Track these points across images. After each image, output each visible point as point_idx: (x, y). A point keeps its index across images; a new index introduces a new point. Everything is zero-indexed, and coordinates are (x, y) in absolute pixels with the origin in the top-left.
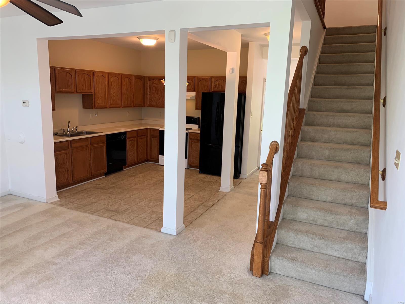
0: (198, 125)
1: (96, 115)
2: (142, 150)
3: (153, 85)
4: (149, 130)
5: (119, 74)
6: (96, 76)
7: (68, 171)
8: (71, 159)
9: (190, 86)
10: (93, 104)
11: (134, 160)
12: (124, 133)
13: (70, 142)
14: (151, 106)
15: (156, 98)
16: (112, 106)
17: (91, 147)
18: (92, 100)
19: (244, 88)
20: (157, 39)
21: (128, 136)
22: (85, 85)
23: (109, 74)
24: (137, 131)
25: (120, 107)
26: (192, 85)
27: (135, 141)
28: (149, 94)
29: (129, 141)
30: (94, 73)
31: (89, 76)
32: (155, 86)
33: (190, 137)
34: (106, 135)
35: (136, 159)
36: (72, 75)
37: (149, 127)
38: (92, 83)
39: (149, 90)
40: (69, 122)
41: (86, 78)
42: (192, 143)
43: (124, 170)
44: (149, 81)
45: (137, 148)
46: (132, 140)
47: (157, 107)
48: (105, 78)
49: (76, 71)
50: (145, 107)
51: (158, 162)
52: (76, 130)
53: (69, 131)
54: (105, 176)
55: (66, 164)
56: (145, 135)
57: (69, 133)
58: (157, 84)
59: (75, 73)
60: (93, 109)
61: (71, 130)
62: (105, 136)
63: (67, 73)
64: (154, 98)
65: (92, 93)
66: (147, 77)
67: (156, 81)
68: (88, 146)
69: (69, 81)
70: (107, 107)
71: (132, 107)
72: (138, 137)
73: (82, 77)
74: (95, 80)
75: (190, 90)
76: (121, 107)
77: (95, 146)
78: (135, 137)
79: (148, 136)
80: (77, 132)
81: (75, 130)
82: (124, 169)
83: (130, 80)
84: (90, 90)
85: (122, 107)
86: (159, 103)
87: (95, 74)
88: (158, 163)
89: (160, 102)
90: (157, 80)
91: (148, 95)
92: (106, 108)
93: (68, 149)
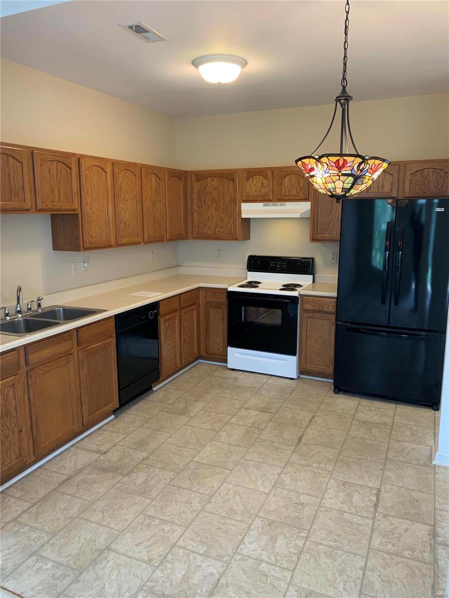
0: (311, 276)
1: (86, 265)
2: (189, 338)
3: (207, 189)
4: (202, 293)
5: (135, 164)
6: (83, 169)
7: (20, 431)
8: (26, 398)
9: (296, 188)
10: (78, 238)
11: (176, 363)
12: (155, 306)
13: (22, 349)
14: (202, 236)
15: (213, 219)
16: (124, 241)
17: (80, 352)
18: (77, 228)
19: (440, 187)
20: (244, 63)
21: (162, 310)
22: (59, 190)
23: (114, 163)
24: (180, 296)
25: (139, 243)
26: (302, 185)
27: (177, 321)
28: (197, 211)
29: (166, 321)
30: (79, 159)
31: (68, 166)
32: (211, 193)
33: (304, 306)
34: (115, 315)
35: (178, 361)
36: (24, 164)
37: (202, 285)
38: (75, 186)
39: (198, 202)
40: (19, 290)
41: (59, 171)
42: (309, 319)
43: (154, 389)
44: (197, 181)
45: (180, 335)
46: (169, 320)
47: (217, 239)
48: (106, 172)
49: (32, 152)
50: (188, 239)
51: (226, 361)
52: (39, 305)
53: (19, 312)
54: (113, 416)
55: (14, 415)
56: (194, 304)
57: (20, 316)
58: (216, 189)
59: (30, 157)
60: (78, 251)
61: (24, 309)
62: (113, 319)
63: (8, 159)
64: (209, 219)
65: (75, 210)
66: (191, 173)
67: (213, 180)
68: (72, 352)
69: (14, 179)
70: (112, 243)
71: (163, 241)
72: (182, 309)
73: (50, 171)
74: (83, 177)
75: (298, 196)
76: (142, 243)
77: (90, 347)
78: (176, 311)
79: (199, 305)
80: (40, 311)
81: (35, 307)
82: (155, 386)
83: (160, 179)
84: (72, 205)
85: (145, 243)
86: (222, 230)
87: (82, 162)
88: (225, 365)
89: (222, 228)
90: (215, 179)
91: (195, 213)
92: (110, 246)
93: (18, 372)
